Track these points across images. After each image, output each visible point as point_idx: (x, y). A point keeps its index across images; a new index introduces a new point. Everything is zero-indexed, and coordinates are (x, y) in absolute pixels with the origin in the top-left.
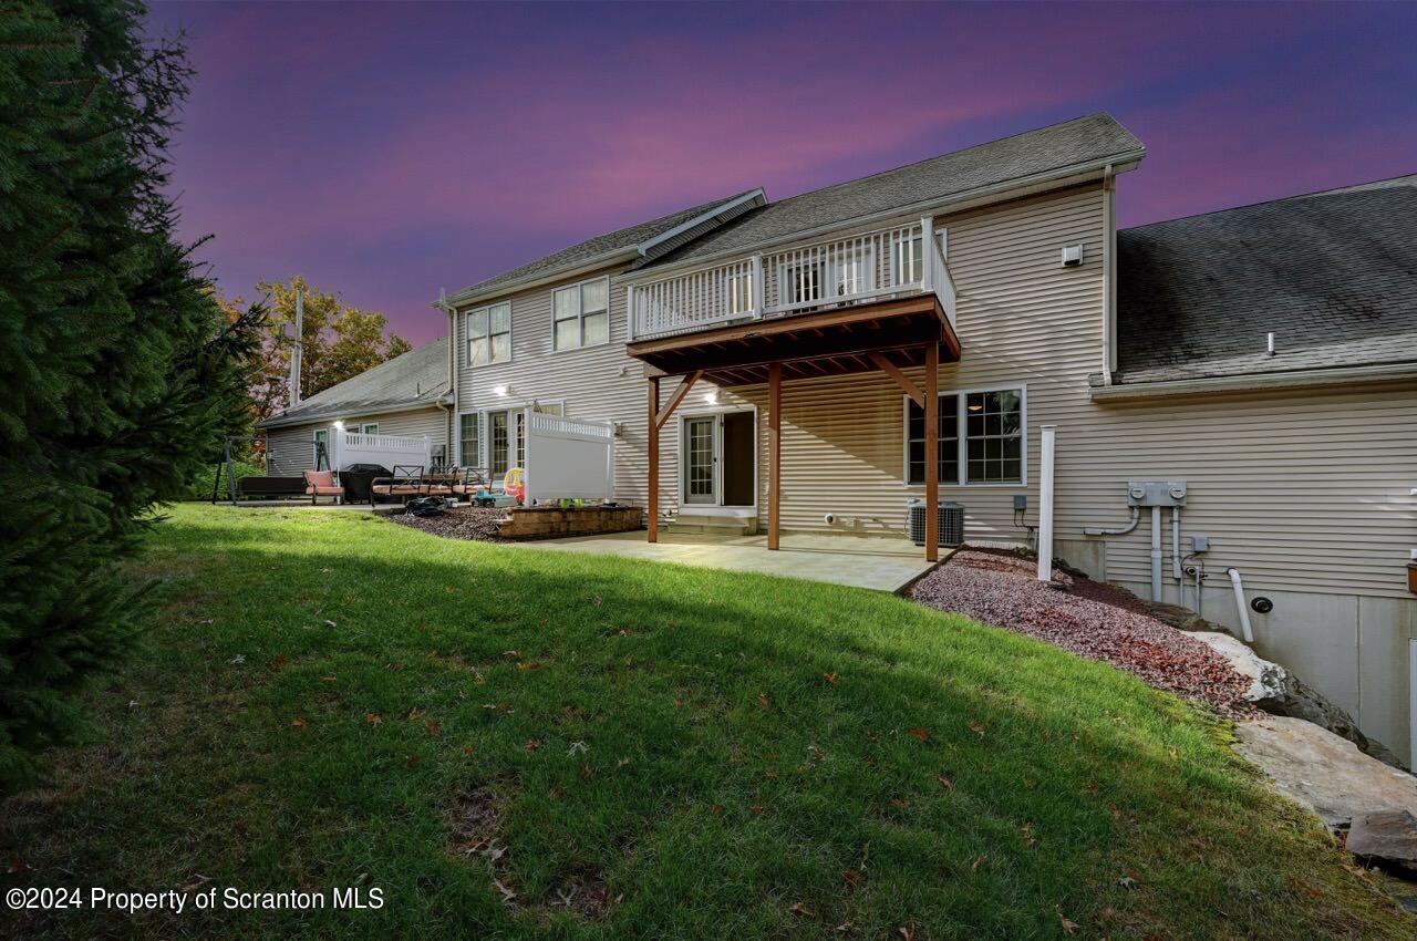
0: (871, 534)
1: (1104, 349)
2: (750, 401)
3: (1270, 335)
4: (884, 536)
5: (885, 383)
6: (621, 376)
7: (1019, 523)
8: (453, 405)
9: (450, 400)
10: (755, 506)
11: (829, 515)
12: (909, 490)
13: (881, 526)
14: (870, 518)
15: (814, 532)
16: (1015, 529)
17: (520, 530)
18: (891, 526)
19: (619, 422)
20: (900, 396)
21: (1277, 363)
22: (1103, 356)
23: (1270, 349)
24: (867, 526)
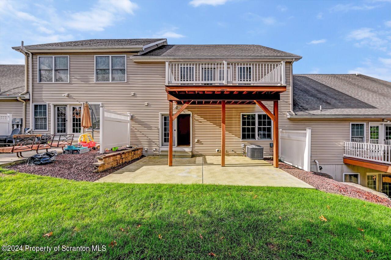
0: (231, 155)
1: (291, 105)
2: (189, 111)
3: (321, 106)
4: (234, 155)
5: (235, 109)
6: (132, 96)
7: (271, 151)
8: (29, 100)
9: (27, 97)
10: (191, 146)
11: (218, 149)
12: (242, 141)
13: (234, 152)
14: (230, 150)
15: (212, 155)
16: (270, 152)
17: (107, 166)
18: (237, 152)
19: (132, 114)
20: (240, 113)
21: (323, 113)
22: (290, 107)
23: (321, 109)
24: (229, 152)
